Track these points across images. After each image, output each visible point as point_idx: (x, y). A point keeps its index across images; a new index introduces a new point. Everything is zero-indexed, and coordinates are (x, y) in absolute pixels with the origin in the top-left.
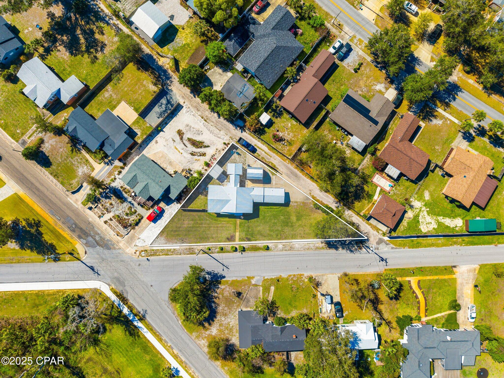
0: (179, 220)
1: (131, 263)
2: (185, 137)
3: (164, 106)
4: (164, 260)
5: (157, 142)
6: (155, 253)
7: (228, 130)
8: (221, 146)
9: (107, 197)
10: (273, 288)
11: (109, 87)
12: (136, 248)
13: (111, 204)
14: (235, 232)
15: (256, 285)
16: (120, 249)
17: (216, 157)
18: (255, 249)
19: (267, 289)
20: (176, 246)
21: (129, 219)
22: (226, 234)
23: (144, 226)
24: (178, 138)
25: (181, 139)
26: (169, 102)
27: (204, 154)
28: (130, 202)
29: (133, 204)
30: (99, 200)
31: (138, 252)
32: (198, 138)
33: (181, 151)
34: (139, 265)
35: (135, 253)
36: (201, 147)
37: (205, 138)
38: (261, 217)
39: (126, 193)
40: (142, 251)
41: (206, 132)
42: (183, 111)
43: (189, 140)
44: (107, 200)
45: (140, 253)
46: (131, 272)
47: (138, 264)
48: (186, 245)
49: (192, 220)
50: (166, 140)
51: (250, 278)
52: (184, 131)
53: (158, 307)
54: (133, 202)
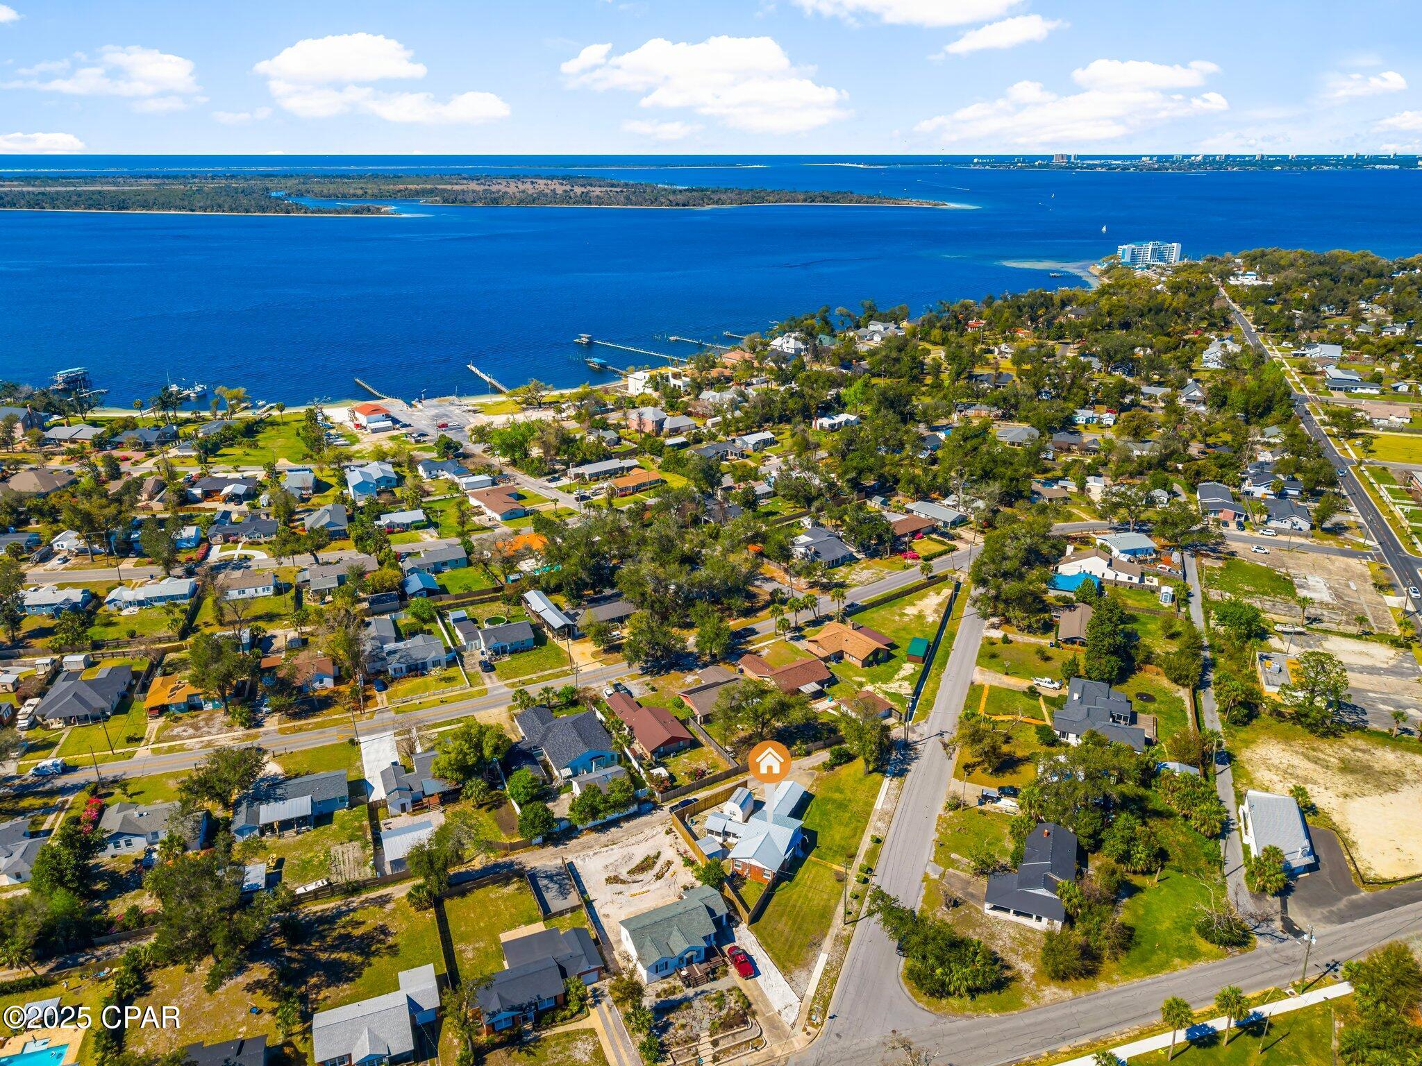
0: (771, 935)
1: (830, 1049)
2: (624, 874)
3: (550, 885)
4: (844, 991)
5: (607, 916)
6: (823, 998)
7: (646, 824)
8: (669, 838)
9: (664, 1029)
10: (954, 856)
11: (458, 947)
12: (798, 1029)
13: (683, 1026)
14: (831, 869)
15: (942, 876)
16: (787, 1060)
17: (682, 850)
18: (873, 855)
19: (953, 863)
20: (823, 959)
21: (730, 1009)
22: (830, 882)
23: (756, 993)
24: (619, 887)
25: (623, 882)
26: (550, 877)
27: (669, 863)
28: (696, 994)
29: (703, 992)
30: (662, 1044)
31: (809, 1029)
32: (637, 860)
33: (645, 889)
34: (838, 1035)
35: (809, 1034)
36: (655, 863)
37: (640, 853)
38: (818, 829)
39: (674, 993)
40: (809, 1019)
41: (633, 849)
42: (578, 864)
43: (631, 872)
44: (671, 1030)
45: (812, 1025)
46: (847, 1056)
47: (836, 1039)
48: (827, 943)
49: (782, 916)
50: (613, 902)
51: (926, 878)
52: (612, 875)
53: (946, 1038)
54: (699, 989)
